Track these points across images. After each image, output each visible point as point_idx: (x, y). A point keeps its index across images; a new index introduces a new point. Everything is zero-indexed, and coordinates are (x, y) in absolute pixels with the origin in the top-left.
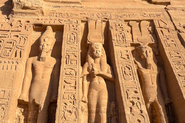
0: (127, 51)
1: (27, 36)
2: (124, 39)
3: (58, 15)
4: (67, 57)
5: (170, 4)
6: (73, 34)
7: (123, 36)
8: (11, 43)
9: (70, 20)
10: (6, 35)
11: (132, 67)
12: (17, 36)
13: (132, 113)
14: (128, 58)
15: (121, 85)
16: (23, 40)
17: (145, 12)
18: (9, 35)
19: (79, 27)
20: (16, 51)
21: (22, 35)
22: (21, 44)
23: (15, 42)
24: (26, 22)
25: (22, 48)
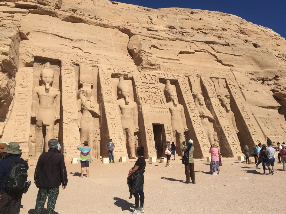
0: (217, 101)
1: (159, 88)
2: (214, 93)
5: (233, 67)
6: (186, 87)
7: (212, 90)
8: (154, 93)
9: (178, 75)
10: (147, 86)
12: (155, 88)
13: (230, 138)
14: (219, 106)
15: (221, 124)
16: (159, 91)
17: (220, 72)
18: (149, 87)
19: (187, 82)
20: (160, 99)
21: (157, 87)
22: (160, 94)
23: (156, 93)
24: (153, 75)
25: (162, 97)
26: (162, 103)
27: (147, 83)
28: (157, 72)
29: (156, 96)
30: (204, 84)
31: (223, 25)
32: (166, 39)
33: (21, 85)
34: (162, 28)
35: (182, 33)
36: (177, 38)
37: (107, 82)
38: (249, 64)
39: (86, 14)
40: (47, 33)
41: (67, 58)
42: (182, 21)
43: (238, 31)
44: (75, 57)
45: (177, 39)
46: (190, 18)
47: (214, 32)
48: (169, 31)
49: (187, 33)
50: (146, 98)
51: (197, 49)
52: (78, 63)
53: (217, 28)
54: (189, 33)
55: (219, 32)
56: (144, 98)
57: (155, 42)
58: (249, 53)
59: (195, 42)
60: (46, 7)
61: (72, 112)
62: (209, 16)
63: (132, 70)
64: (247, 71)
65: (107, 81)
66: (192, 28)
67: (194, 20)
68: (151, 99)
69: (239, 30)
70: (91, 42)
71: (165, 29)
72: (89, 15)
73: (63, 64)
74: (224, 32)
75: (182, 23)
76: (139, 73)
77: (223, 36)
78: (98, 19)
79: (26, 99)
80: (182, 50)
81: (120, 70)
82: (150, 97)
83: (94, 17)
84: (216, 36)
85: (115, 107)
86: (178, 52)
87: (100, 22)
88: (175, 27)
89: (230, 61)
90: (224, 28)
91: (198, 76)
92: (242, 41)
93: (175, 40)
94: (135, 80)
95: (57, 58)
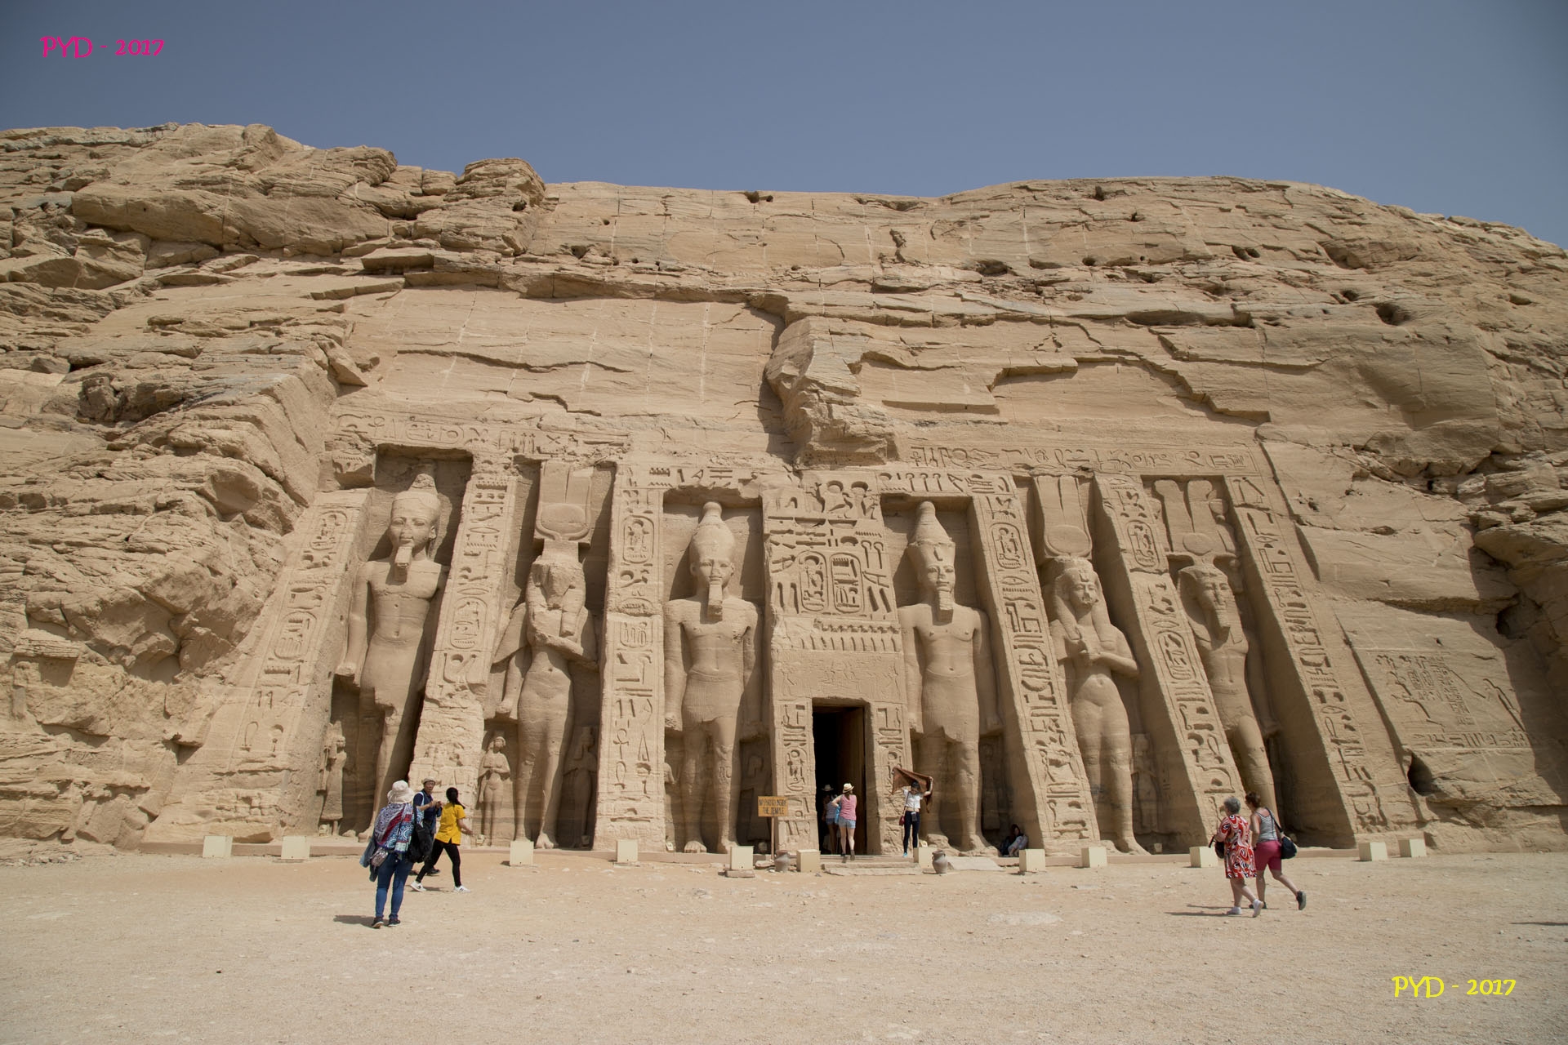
0: (1165, 587)
1: (877, 538)
2: (1152, 549)
3: (937, 456)
4: (1011, 609)
5: (1268, 421)
6: (1007, 531)
7: (1146, 536)
8: (845, 564)
9: (980, 477)
10: (819, 535)
11: (1186, 638)
12: (854, 541)
13: (1201, 763)
14: (1172, 610)
15: (1165, 693)
16: (873, 553)
17: (1196, 447)
18: (828, 536)
19: (1019, 506)
20: (870, 589)
21: (866, 538)
22: (874, 568)
23: (855, 560)
24: (856, 485)
25: (882, 580)
26: (875, 608)
27: (821, 522)
28: (879, 468)
29: (852, 577)
30: (1108, 510)
31: (1242, 232)
32: (944, 319)
33: (310, 558)
34: (947, 274)
35: (1036, 288)
36: (1000, 311)
37: (637, 529)
38: (1350, 402)
39: (623, 257)
40: (444, 354)
41: (498, 444)
42: (1046, 234)
43: (1317, 253)
44: (528, 434)
45: (998, 317)
46: (1084, 217)
47: (1191, 269)
48: (980, 282)
49: (1058, 287)
50: (805, 588)
51: (1089, 350)
52: (537, 456)
53: (1209, 251)
54: (1068, 286)
55: (1214, 268)
56: (793, 586)
57: (885, 340)
58: (1349, 351)
59: (1085, 323)
60: (466, 255)
61: (466, 655)
62: (1175, 202)
63: (760, 465)
64: (1339, 436)
65: (642, 524)
66: (1089, 262)
67: (1100, 224)
68: (824, 591)
69: (1322, 250)
70: (607, 368)
71: (959, 275)
72: (636, 261)
73: (478, 464)
74: (1241, 264)
75: (1042, 241)
76: (796, 479)
77: (1232, 283)
78: (669, 270)
79: (314, 610)
80: (1017, 362)
81: (707, 473)
82: (825, 584)
83: (653, 266)
84: (1198, 286)
85: (649, 632)
86: (992, 375)
87: (671, 282)
88: (1010, 264)
89: (1250, 396)
90: (1241, 244)
91: (1081, 473)
92: (1326, 296)
93: (989, 322)
94: (769, 510)
95: (460, 445)
